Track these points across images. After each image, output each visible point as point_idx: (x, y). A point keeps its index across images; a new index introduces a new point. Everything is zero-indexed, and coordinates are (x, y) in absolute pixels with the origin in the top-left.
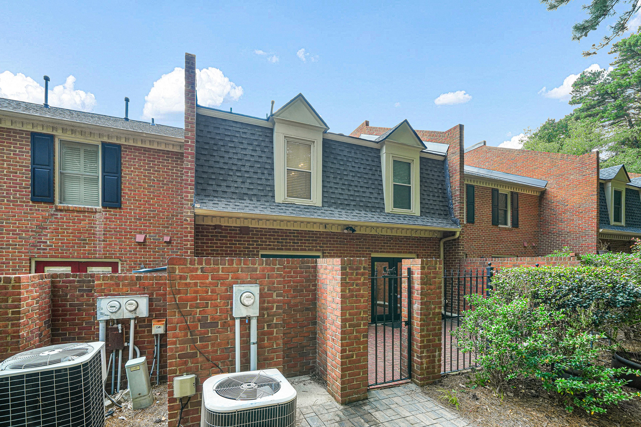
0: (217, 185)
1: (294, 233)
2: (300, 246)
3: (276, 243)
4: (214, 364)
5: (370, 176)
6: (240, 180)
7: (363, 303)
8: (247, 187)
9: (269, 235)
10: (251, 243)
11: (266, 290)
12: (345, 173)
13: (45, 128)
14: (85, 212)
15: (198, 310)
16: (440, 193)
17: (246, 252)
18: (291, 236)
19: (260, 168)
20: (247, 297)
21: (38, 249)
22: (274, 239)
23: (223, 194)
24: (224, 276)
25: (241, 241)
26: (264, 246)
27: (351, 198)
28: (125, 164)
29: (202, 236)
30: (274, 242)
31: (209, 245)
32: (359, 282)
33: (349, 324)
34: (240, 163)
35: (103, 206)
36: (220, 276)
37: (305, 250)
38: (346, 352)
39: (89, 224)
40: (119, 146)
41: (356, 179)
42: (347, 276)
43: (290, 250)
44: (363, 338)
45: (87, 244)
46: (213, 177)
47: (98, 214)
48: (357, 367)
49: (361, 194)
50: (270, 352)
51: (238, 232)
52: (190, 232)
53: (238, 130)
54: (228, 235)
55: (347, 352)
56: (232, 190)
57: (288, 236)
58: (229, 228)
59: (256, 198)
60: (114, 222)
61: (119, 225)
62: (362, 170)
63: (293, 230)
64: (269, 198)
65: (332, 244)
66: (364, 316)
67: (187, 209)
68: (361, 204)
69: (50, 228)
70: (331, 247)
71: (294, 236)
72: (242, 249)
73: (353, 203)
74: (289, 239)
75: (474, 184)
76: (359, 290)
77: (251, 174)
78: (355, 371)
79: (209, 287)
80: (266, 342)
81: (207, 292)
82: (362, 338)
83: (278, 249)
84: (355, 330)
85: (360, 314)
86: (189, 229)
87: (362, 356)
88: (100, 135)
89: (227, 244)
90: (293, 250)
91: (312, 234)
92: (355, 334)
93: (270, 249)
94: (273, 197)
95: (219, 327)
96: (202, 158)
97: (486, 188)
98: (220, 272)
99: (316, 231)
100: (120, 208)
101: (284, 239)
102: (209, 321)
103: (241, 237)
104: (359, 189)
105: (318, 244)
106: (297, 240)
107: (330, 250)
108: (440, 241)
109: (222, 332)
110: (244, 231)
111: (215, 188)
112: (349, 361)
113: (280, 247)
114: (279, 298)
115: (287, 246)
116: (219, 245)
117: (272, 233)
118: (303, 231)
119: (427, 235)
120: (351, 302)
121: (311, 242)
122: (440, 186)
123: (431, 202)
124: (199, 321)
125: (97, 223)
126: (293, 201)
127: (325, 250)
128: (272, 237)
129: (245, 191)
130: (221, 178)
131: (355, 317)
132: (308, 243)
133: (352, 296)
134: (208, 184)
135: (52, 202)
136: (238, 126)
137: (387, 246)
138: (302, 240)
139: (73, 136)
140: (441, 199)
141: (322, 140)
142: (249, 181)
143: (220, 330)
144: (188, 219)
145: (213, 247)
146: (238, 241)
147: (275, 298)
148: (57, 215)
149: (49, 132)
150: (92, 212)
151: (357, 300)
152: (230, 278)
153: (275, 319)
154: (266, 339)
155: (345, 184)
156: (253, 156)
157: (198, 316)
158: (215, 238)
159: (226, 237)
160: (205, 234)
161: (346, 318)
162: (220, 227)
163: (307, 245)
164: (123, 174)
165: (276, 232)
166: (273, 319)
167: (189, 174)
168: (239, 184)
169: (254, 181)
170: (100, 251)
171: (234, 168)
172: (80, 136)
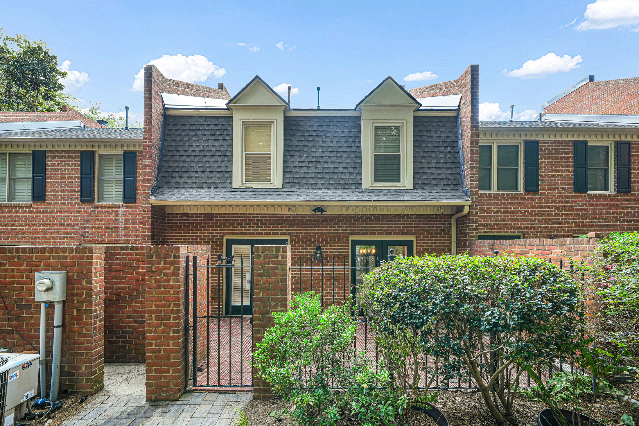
0: (180, 177)
1: (258, 217)
2: (264, 230)
3: (239, 228)
4: (29, 341)
5: (345, 149)
6: (201, 170)
7: (173, 294)
8: (207, 176)
9: (233, 220)
10: (215, 228)
11: (75, 277)
12: (313, 149)
13: (88, 147)
14: (112, 207)
15: (15, 293)
16: (449, 158)
17: (211, 237)
18: (254, 220)
19: (220, 156)
20: (40, 284)
21: (84, 237)
22: (237, 224)
23: (184, 185)
24: (38, 263)
25: (205, 227)
26: (227, 231)
27: (319, 176)
28: (139, 167)
29: (172, 223)
30: (237, 227)
31: (178, 231)
32: (167, 271)
33: (155, 316)
34: (202, 154)
35: (125, 202)
36: (34, 263)
37: (270, 234)
38: (152, 346)
39: (115, 217)
40: (135, 153)
41: (327, 154)
42: (153, 265)
43: (253, 234)
44: (173, 333)
45: (113, 232)
46: (177, 170)
47: (121, 208)
48: (166, 364)
49: (331, 170)
50: (80, 336)
51: (203, 218)
52: (148, 221)
53: (202, 123)
54: (194, 222)
55: (154, 346)
56: (193, 180)
57: (252, 220)
58: (195, 215)
59: (214, 186)
60: (131, 214)
61: (135, 217)
62: (335, 144)
63: (257, 214)
64: (227, 185)
65: (300, 227)
66: (175, 309)
67: (145, 201)
68: (331, 182)
69: (91, 221)
70: (298, 230)
71: (257, 220)
72: (207, 234)
73: (320, 181)
74: (253, 224)
75: (537, 139)
76: (169, 280)
77: (212, 164)
78: (163, 367)
79: (24, 273)
80: (76, 326)
81: (23, 278)
82: (171, 333)
83: (241, 234)
84: (163, 323)
85: (169, 306)
86: (147, 219)
87: (171, 353)
88: (122, 146)
89: (193, 230)
90: (256, 234)
91: (269, 217)
92: (163, 327)
93: (233, 234)
94: (231, 183)
95: (33, 309)
96: (169, 154)
97: (562, 142)
98: (34, 259)
99: (281, 214)
100: (135, 202)
101: (247, 224)
102: (24, 303)
103: (206, 223)
104: (330, 165)
105: (284, 227)
106: (261, 224)
107: (297, 233)
108: (451, 218)
109: (35, 314)
110: (209, 217)
111: (177, 179)
112: (156, 356)
113: (243, 231)
114: (88, 285)
115: (250, 230)
116: (186, 231)
117: (235, 218)
118: (267, 214)
119: (429, 212)
120: (157, 293)
121: (276, 225)
122: (449, 150)
123: (433, 170)
124: (15, 302)
125: (120, 215)
126: (251, 185)
127: (292, 233)
128: (235, 222)
129: (204, 180)
130: (184, 170)
131: (163, 309)
132: (273, 227)
133: (159, 287)
134: (172, 177)
135: (93, 201)
136: (203, 119)
137: (371, 227)
138: (266, 224)
139: (105, 150)
140: (449, 165)
141: (283, 118)
142: (209, 170)
143: (33, 312)
144: (146, 209)
145: (181, 233)
146: (203, 227)
147: (85, 285)
148: (95, 211)
149: (90, 149)
150: (117, 207)
151: (166, 291)
152: (42, 265)
153: (85, 305)
154: (76, 323)
155: (312, 162)
156: (215, 145)
157: (14, 297)
158: (182, 225)
159: (192, 223)
160: (174, 221)
161: (151, 310)
162: (186, 215)
163: (271, 228)
164: (137, 175)
165: (239, 217)
166: (83, 305)
167: (147, 170)
168: (199, 174)
169: (214, 169)
170: (122, 238)
171: (196, 159)
172: (109, 149)
